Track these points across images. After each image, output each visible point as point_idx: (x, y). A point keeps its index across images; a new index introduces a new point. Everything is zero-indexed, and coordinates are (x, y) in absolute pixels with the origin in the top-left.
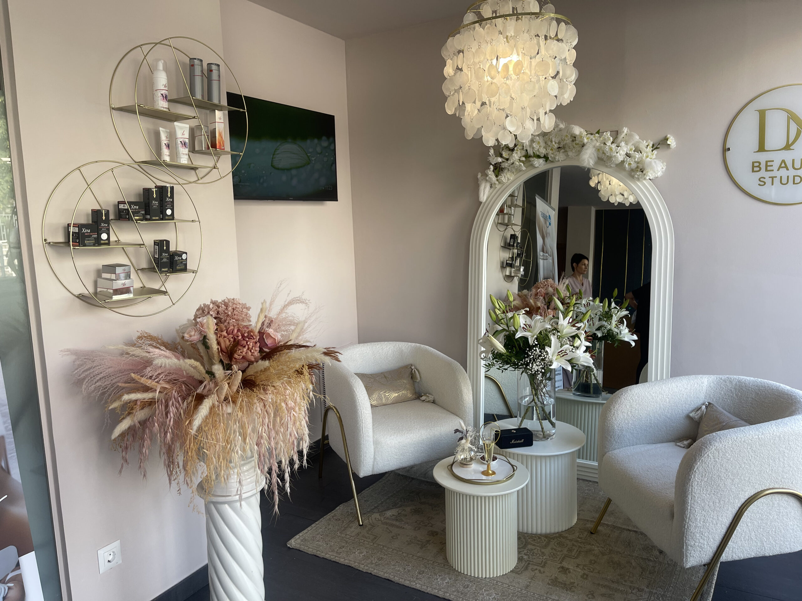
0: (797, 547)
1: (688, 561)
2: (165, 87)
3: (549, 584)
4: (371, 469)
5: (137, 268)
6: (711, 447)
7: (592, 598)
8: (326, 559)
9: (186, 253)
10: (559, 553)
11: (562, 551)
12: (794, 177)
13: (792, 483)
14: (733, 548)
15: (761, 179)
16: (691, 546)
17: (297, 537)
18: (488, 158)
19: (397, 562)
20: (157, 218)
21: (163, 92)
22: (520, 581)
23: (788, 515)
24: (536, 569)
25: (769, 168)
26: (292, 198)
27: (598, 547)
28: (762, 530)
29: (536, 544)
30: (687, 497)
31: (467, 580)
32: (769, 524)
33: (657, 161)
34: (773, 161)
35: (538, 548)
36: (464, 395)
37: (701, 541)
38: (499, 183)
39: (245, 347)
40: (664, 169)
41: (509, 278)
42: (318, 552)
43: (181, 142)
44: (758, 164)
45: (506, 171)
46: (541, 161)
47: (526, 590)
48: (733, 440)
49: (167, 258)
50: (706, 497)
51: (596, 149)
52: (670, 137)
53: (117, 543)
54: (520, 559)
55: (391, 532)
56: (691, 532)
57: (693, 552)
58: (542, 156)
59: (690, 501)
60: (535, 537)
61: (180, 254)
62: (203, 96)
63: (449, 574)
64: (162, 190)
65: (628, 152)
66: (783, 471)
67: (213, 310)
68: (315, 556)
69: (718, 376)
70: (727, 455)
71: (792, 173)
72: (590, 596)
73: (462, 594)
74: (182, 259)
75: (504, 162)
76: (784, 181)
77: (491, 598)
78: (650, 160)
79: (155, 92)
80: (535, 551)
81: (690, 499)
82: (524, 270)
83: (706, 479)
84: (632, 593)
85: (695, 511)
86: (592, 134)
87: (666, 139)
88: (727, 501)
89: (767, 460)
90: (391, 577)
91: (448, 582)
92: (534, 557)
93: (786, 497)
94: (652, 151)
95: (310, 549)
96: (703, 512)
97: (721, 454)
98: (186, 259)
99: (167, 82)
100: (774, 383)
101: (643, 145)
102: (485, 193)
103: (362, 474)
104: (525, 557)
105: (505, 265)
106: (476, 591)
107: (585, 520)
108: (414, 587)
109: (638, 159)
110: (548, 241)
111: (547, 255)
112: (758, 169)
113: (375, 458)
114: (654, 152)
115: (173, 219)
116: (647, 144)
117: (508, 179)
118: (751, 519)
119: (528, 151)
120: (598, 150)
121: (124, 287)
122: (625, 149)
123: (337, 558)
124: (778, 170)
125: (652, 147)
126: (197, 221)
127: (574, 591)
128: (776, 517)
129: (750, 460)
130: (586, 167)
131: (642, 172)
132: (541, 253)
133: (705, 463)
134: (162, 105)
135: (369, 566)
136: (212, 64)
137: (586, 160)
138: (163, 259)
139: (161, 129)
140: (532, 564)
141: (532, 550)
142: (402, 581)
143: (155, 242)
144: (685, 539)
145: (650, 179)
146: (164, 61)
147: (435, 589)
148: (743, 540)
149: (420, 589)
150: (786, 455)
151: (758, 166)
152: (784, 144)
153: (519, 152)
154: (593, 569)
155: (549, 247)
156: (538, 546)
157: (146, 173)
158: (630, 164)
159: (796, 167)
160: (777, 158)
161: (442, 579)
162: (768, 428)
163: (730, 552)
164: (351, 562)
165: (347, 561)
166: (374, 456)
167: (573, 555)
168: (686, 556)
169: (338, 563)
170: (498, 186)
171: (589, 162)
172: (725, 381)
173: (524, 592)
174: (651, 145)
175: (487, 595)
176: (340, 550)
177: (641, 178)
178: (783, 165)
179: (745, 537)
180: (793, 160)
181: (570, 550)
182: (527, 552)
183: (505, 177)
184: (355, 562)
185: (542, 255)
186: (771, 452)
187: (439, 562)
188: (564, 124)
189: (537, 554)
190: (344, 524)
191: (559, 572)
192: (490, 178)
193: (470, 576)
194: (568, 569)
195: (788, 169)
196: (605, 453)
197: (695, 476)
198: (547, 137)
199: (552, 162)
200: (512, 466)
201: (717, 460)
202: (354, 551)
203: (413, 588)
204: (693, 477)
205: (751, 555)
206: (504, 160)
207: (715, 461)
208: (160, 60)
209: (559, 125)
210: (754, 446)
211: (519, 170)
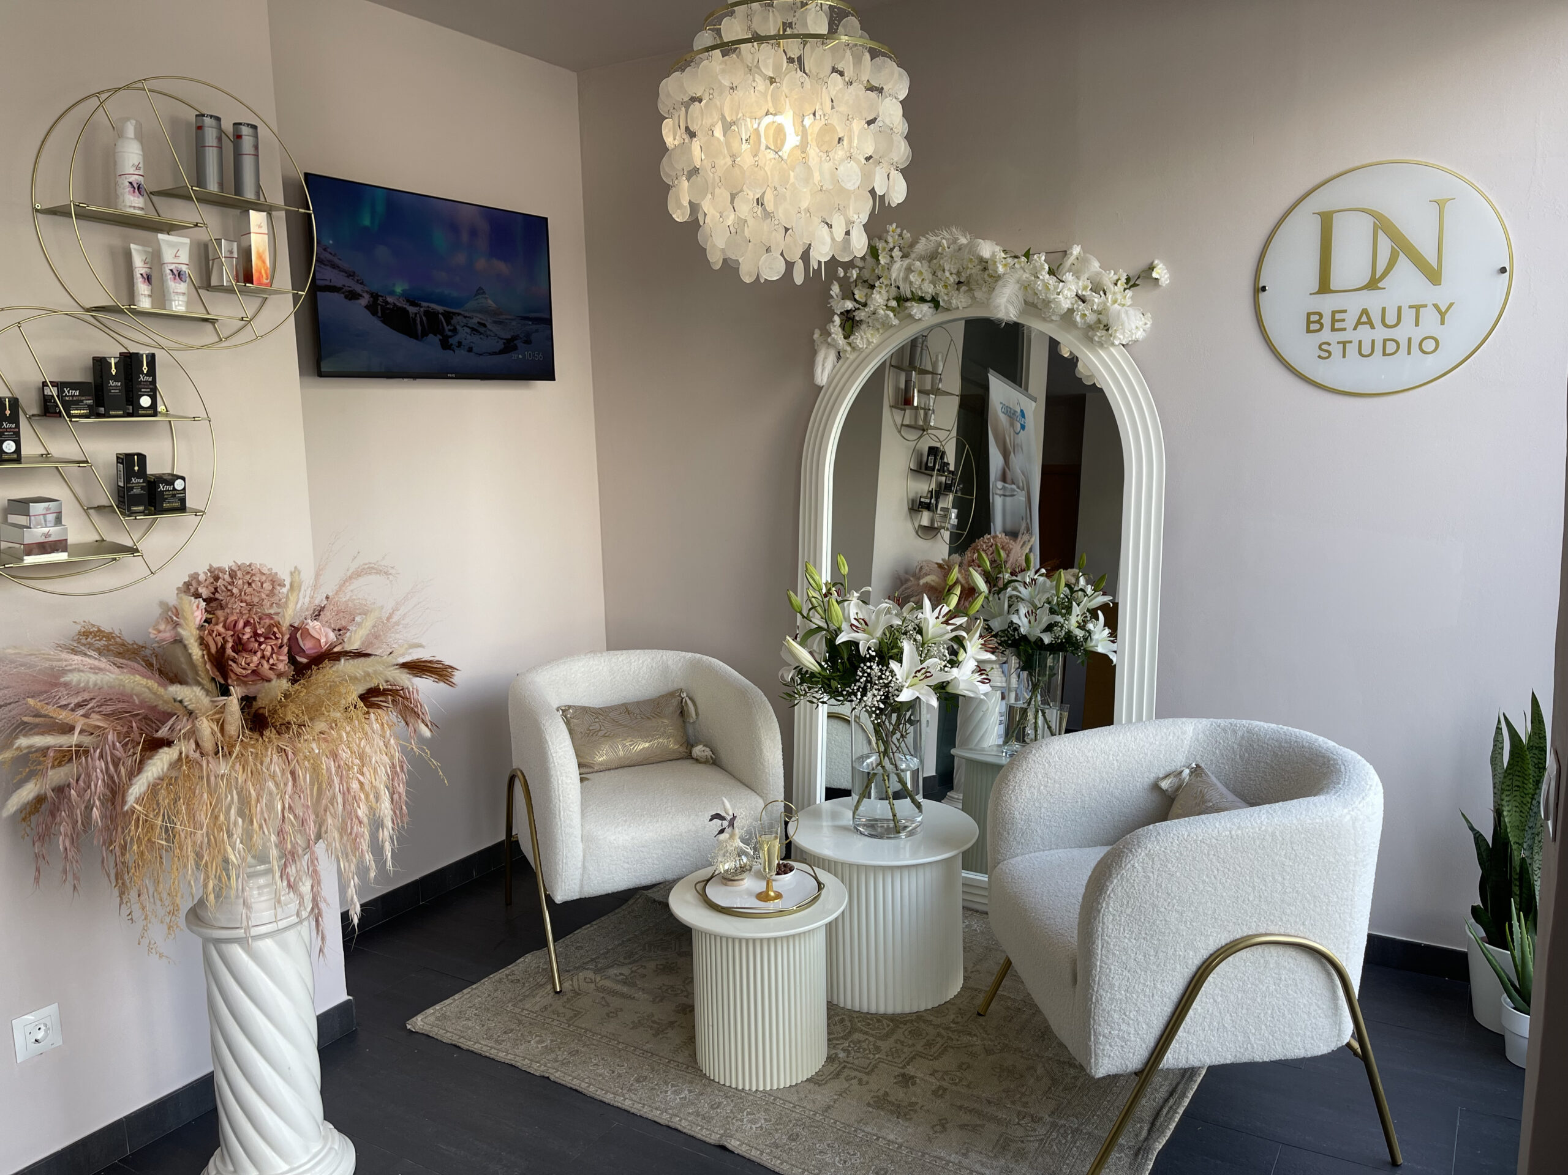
0: (1319, 1047)
1: (1100, 1064)
2: (138, 168)
3: (869, 1105)
4: (577, 888)
5: (86, 504)
6: (1140, 850)
7: (941, 1132)
8: (472, 1052)
9: (183, 479)
10: (906, 1050)
11: (913, 1045)
12: (1385, 341)
13: (1303, 924)
14: (1188, 1043)
15: (1323, 347)
16: (1104, 1036)
17: (430, 1011)
18: (830, 300)
19: (603, 1059)
20: (121, 413)
21: (133, 179)
22: (819, 1097)
23: (1296, 985)
24: (855, 1077)
25: (1337, 325)
26: (454, 375)
27: (983, 1039)
28: (1244, 1011)
29: (871, 1032)
30: (1094, 943)
31: (721, 1093)
32: (1259, 1000)
33: (1131, 311)
34: (1345, 311)
35: (871, 1039)
36: (764, 750)
37: (1124, 1027)
38: (854, 349)
39: (255, 653)
40: (1148, 326)
41: (929, 531)
42: (462, 1040)
43: (171, 270)
44: (1316, 318)
45: (864, 326)
46: (926, 308)
47: (823, 1115)
48: (1181, 838)
49: (142, 488)
50: (1130, 944)
51: (1022, 285)
52: (1157, 265)
53: (52, 1009)
54: (830, 1059)
55: (608, 1005)
56: (1104, 1010)
57: (1108, 1047)
58: (928, 298)
59: (1099, 952)
60: (871, 1019)
61: (171, 479)
62: (221, 185)
63: (691, 1082)
64: (129, 361)
65: (1080, 292)
66: (1282, 901)
67: (206, 584)
68: (455, 1046)
69: (1216, 720)
70: (1169, 865)
71: (1380, 333)
72: (938, 1128)
73: (704, 1118)
74: (174, 489)
75: (859, 309)
76: (1366, 350)
77: (754, 1126)
78: (1119, 307)
79: (118, 179)
80: (864, 1045)
81: (1100, 947)
82: (958, 517)
83: (1129, 911)
84: (1018, 1124)
85: (1110, 969)
86: (1016, 257)
87: (1151, 268)
88: (1171, 952)
89: (1248, 878)
90: (582, 1086)
91: (685, 1098)
92: (859, 1055)
93: (1292, 952)
94: (1125, 290)
95: (449, 1035)
96: (1126, 973)
97: (1157, 865)
98: (184, 489)
99: (141, 160)
100: (1309, 734)
101: (1107, 278)
102: (824, 370)
103: (559, 898)
104: (842, 1055)
105: (917, 506)
106: (732, 1115)
107: (976, 990)
108: (619, 1105)
109: (1098, 305)
110: (1016, 461)
111: (1014, 486)
112: (1316, 326)
113: (584, 867)
114: (1127, 291)
115: (155, 414)
116: (1116, 278)
117: (869, 343)
118: (1222, 990)
119: (901, 288)
120: (1026, 287)
121: (47, 540)
122: (1073, 288)
123: (493, 1051)
124: (1355, 328)
125: (1127, 283)
126: (203, 419)
127: (910, 1119)
128: (1272, 988)
129: (1215, 877)
130: (1003, 320)
131: (1108, 330)
132: (1000, 485)
133: (1128, 880)
134: (133, 204)
135: (549, 1065)
136: (240, 124)
137: (1003, 308)
138: (132, 488)
139: (132, 246)
140: (851, 1068)
141: (859, 1042)
142: (600, 1095)
143: (118, 458)
144: (1092, 1022)
145: (1123, 345)
146: (137, 121)
147: (656, 1109)
148: (1207, 1029)
149: (629, 1109)
150: (1288, 870)
151: (1318, 322)
152: (1365, 279)
153: (883, 291)
154: (960, 1080)
155: (1019, 471)
156: (872, 1035)
157: (105, 327)
158: (1084, 316)
159: (1388, 322)
160: (1353, 305)
161: (676, 1091)
162: (1251, 816)
163: (1183, 1050)
164: (517, 1059)
165: (510, 1057)
166: (584, 862)
167: (931, 1053)
168: (1095, 1055)
169: (493, 1059)
170: (851, 356)
171: (1007, 313)
172: (1224, 730)
173: (818, 1117)
174: (1123, 280)
175: (750, 1121)
176: (505, 1037)
177: (1106, 342)
178: (1365, 319)
179: (1211, 1023)
180: (1384, 310)
181: (929, 1044)
182: (849, 1046)
183: (862, 337)
184: (524, 1058)
185: (1000, 487)
186: (1256, 862)
187: (680, 1060)
188: (968, 237)
189: (865, 1050)
190: (525, 989)
191: (895, 1083)
192: (833, 339)
193: (730, 1087)
194: (912, 1077)
195: (1373, 327)
196: (999, 863)
197: (1108, 904)
198: (935, 261)
199: (947, 310)
200: (819, 883)
201: (1151, 875)
202: (529, 1038)
203: (618, 1107)
204: (1104, 905)
205: (1225, 1059)
206: (857, 306)
207: (1145, 877)
208: (128, 119)
209: (957, 239)
210: (1222, 851)
211: (886, 326)
